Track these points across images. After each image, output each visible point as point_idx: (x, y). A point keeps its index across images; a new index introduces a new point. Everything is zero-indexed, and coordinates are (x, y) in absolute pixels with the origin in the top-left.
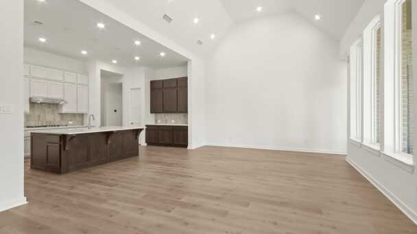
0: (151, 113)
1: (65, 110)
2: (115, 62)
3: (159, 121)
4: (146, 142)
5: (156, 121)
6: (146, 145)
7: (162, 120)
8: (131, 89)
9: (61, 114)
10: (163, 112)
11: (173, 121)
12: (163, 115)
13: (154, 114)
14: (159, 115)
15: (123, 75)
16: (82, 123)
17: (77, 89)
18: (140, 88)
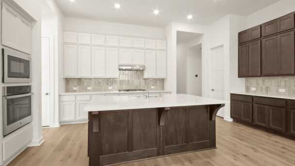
0: (240, 76)
1: (146, 75)
2: (190, 17)
3: (253, 89)
4: (232, 117)
5: (248, 89)
6: (231, 120)
7: (257, 88)
8: (212, 49)
9: (145, 79)
10: (261, 76)
11: (282, 90)
12: (260, 80)
13: (244, 79)
14: (253, 81)
15: (202, 34)
16: (163, 88)
17: (156, 54)
18: (222, 46)
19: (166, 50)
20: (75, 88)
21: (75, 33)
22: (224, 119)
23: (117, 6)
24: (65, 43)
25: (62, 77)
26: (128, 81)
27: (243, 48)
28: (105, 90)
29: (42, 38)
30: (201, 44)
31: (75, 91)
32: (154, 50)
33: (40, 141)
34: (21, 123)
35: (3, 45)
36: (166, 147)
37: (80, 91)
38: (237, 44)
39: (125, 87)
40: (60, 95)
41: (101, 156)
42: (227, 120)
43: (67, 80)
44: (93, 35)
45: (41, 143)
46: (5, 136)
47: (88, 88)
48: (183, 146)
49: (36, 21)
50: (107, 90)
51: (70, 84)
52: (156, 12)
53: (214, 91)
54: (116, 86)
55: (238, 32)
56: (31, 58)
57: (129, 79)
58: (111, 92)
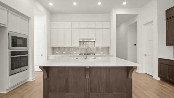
0: (167, 45)
2: (125, 3)
4: (159, 76)
6: (159, 79)
8: (145, 25)
15: (138, 15)
16: (109, 53)
17: (103, 31)
18: (152, 22)
19: (110, 28)
20: (57, 52)
21: (56, 22)
22: (153, 77)
23: (75, 4)
24: (51, 28)
25: (50, 46)
26: (86, 48)
27: (169, 22)
28: (72, 54)
29: (34, 27)
30: (136, 22)
31: (57, 54)
32: (101, 28)
33: (33, 79)
34: (21, 69)
35: (9, 31)
36: (91, 93)
37: (59, 54)
38: (165, 19)
39: (83, 52)
40: (48, 56)
41: (49, 93)
42: (155, 78)
43: (54, 48)
44: (65, 23)
45: (33, 80)
46: (10, 75)
47: (64, 52)
48: (104, 94)
49: (30, 18)
50: (74, 54)
51: (55, 50)
52: (100, 4)
53: (147, 56)
54: (79, 51)
55: (166, 10)
56: (28, 37)
57: (86, 47)
58: (76, 55)
